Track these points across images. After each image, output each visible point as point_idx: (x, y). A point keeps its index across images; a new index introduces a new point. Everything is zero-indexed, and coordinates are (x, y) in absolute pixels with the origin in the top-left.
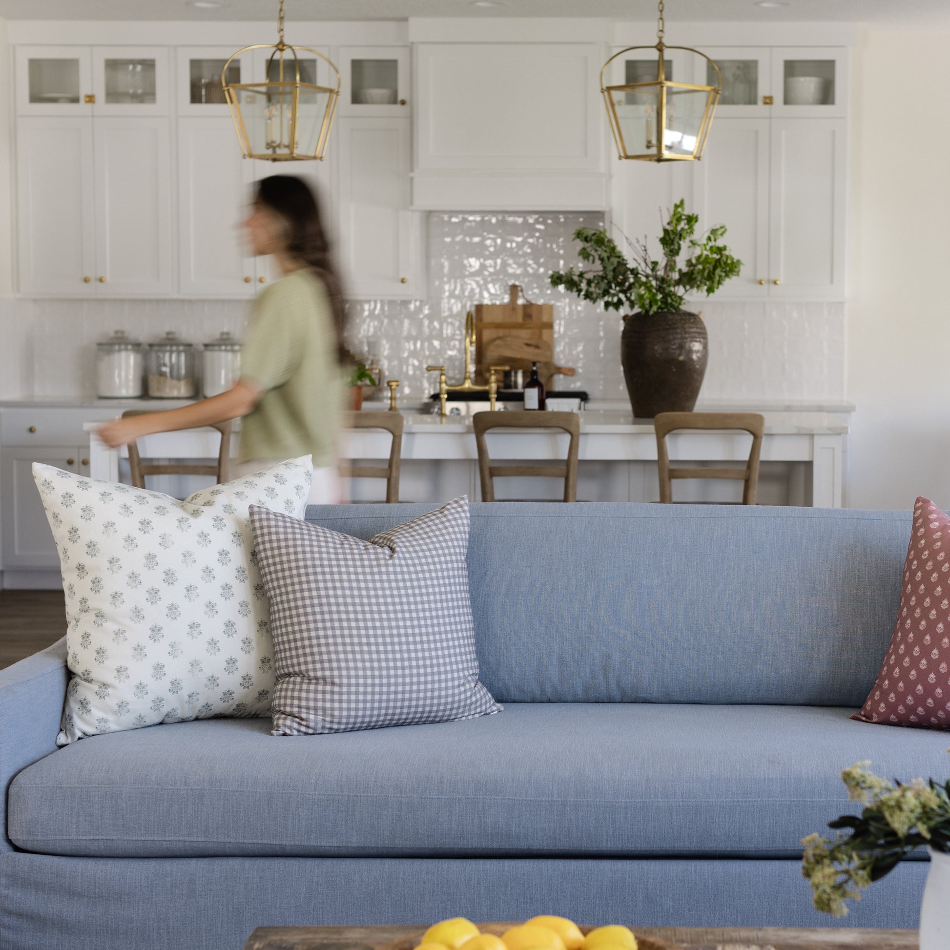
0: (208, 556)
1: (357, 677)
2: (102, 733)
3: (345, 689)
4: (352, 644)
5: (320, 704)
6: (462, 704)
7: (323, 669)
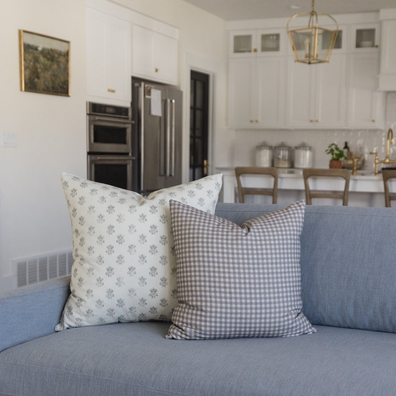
0: (143, 228)
1: (216, 307)
2: (79, 327)
3: (208, 314)
4: (215, 287)
5: (194, 322)
6: (286, 327)
7: (197, 301)
